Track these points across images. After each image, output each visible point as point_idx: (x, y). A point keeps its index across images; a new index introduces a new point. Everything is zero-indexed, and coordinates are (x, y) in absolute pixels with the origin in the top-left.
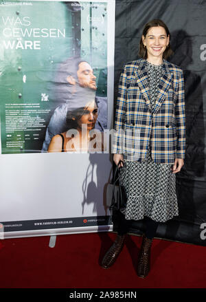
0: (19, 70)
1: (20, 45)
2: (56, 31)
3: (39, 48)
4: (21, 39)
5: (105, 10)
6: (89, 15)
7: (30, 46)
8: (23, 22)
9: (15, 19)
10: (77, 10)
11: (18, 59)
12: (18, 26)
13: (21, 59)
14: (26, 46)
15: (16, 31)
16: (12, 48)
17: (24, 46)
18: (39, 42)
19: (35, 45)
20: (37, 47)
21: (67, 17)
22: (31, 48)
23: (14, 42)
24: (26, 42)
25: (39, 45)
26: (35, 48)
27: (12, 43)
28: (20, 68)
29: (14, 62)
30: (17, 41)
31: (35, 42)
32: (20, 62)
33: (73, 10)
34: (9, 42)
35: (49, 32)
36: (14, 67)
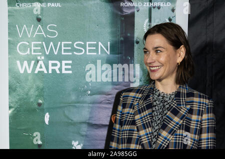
0: (39, 105)
1: (41, 68)
2: (97, 46)
3: (70, 72)
4: (43, 58)
5: (173, 10)
6: (147, 20)
7: (57, 68)
8: (46, 32)
9: (36, 27)
10: (129, 12)
11: (38, 88)
12: (40, 38)
13: (42, 89)
14: (51, 68)
15: (36, 46)
16: (29, 71)
17: (47, 69)
18: (70, 62)
19: (64, 67)
20: (66, 69)
21: (113, 23)
22: (58, 72)
23: (33, 62)
24: (50, 62)
25: (70, 67)
26: (64, 72)
27: (29, 65)
28: (40, 101)
29: (33, 92)
30: (38, 61)
31: (64, 62)
32: (41, 92)
33: (122, 11)
34: (26, 63)
35: (85, 47)
36: (32, 100)
